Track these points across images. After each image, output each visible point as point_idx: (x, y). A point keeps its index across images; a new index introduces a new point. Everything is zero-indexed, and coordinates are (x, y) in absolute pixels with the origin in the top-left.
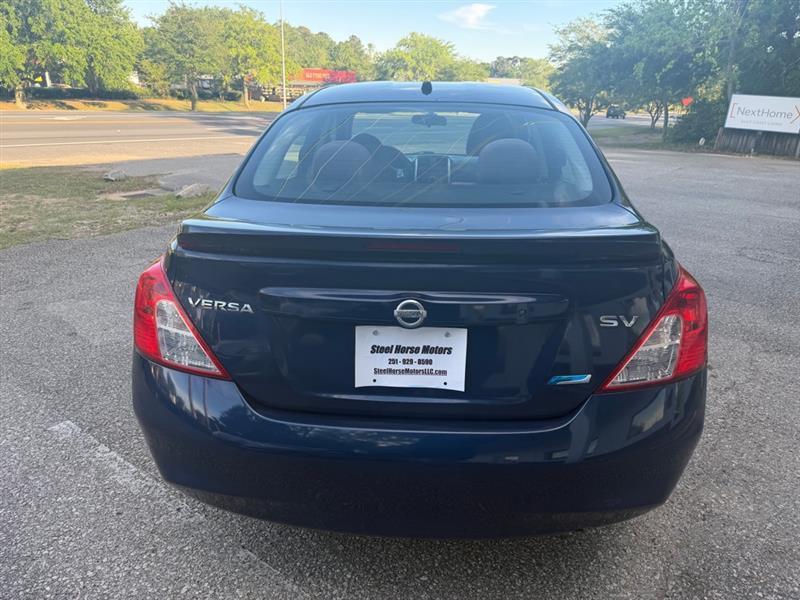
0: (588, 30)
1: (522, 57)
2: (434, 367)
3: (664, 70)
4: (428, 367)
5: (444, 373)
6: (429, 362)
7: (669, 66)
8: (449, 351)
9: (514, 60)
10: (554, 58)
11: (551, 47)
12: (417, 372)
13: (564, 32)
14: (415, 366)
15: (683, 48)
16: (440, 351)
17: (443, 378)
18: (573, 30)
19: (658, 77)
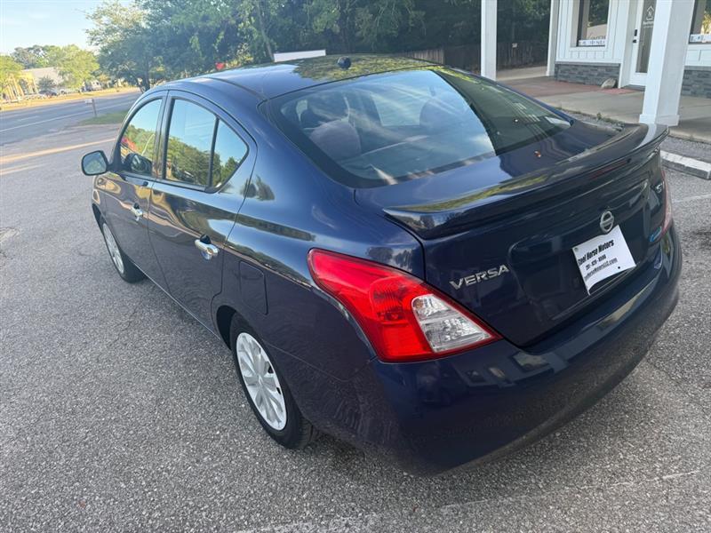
0: (118, 13)
1: (43, 46)
2: (608, 259)
3: (218, 41)
4: (604, 261)
5: (615, 260)
6: (604, 257)
7: (221, 37)
8: (612, 242)
9: (36, 49)
10: (95, 42)
11: (87, 31)
12: (600, 268)
13: (95, 17)
14: (599, 264)
15: (226, 22)
16: (607, 245)
17: (615, 265)
18: (104, 13)
19: (216, 48)
